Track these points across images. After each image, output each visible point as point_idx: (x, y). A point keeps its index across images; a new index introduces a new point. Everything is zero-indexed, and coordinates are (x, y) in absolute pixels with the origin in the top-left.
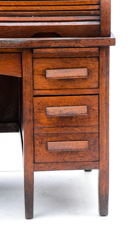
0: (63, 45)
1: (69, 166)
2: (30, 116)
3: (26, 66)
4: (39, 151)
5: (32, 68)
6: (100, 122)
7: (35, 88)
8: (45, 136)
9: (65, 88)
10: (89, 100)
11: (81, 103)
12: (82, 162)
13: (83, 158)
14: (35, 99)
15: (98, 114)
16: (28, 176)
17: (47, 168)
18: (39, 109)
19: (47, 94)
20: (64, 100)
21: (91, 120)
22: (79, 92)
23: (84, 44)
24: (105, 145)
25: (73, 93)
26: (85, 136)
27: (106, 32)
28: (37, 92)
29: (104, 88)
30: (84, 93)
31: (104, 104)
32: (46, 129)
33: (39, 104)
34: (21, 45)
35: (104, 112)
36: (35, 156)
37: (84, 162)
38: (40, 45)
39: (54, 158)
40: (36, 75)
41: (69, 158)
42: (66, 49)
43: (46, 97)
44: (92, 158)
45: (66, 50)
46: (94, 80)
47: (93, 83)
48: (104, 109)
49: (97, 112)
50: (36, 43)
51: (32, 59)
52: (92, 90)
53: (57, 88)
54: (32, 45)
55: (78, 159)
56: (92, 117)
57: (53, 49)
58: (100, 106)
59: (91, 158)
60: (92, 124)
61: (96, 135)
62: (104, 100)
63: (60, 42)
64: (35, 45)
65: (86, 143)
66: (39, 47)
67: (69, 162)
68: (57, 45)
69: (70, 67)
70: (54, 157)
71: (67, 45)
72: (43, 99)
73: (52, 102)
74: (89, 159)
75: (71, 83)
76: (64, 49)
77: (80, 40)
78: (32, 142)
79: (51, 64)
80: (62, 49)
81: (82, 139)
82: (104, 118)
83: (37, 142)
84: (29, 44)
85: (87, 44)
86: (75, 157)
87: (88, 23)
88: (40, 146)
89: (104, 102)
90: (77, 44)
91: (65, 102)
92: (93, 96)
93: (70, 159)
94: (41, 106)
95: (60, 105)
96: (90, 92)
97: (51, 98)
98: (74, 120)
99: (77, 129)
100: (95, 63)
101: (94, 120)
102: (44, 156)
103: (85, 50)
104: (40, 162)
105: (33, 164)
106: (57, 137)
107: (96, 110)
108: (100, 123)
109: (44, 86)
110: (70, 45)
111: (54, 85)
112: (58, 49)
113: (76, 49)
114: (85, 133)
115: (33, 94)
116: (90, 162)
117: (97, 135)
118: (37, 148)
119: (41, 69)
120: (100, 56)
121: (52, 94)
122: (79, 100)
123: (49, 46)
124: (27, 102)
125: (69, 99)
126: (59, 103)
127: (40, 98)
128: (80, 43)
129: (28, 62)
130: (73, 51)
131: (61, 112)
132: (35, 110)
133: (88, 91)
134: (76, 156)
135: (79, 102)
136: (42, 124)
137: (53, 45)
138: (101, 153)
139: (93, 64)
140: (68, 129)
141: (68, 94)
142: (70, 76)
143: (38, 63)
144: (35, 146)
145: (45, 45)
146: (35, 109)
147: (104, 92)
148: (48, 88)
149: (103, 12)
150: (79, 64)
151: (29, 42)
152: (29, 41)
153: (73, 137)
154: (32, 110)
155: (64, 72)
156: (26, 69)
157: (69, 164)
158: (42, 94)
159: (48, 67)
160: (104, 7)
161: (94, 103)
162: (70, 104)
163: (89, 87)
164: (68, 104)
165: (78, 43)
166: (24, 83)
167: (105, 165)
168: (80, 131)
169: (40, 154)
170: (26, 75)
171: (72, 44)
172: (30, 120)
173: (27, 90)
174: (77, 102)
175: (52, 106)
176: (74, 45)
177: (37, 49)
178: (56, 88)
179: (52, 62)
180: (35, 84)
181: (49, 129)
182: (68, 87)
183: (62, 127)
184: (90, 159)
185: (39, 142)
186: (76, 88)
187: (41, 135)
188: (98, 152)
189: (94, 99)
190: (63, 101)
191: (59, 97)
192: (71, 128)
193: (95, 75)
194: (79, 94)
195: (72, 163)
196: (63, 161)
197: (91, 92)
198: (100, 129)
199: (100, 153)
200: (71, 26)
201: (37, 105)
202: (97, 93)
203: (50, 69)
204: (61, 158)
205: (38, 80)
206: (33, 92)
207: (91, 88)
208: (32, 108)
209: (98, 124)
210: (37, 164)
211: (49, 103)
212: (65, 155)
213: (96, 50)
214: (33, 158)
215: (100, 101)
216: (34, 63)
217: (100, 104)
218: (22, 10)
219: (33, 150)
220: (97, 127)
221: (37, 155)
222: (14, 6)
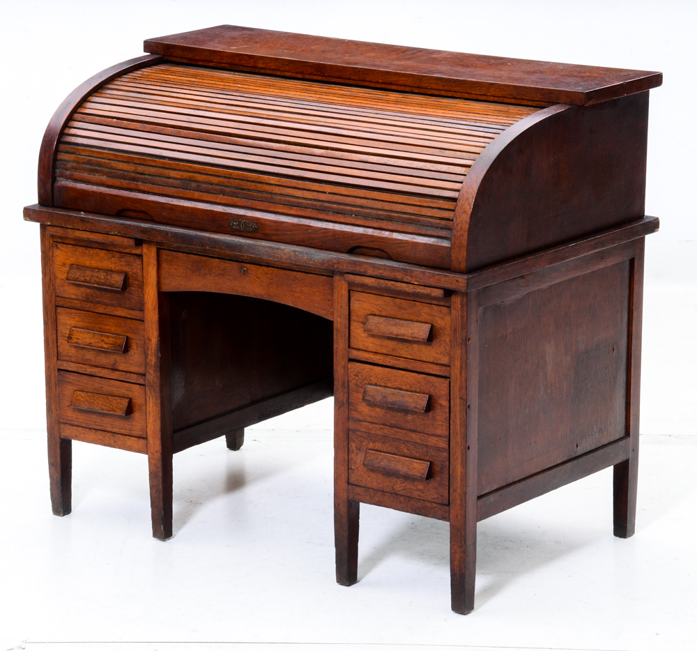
0: (386, 274)
1: (401, 502)
2: (343, 395)
3: (338, 302)
4: (355, 463)
5: (347, 307)
6: (451, 431)
7: (352, 345)
8: (365, 437)
9: (399, 354)
10: (434, 386)
11: (423, 388)
12: (422, 502)
13: (423, 493)
14: (351, 365)
15: (448, 415)
16: (339, 505)
17: (368, 498)
18: (356, 385)
19: (369, 361)
20: (395, 376)
21: (437, 423)
22: (419, 366)
23: (418, 280)
24: (459, 478)
25: (409, 367)
26: (427, 452)
27: (459, 264)
28: (355, 354)
29: (459, 367)
30: (426, 370)
31: (458, 399)
32: (366, 424)
33: (356, 375)
34: (322, 264)
35: (458, 414)
36: (350, 471)
37: (426, 502)
38: (351, 269)
39: (378, 481)
40: (355, 321)
41: (401, 488)
42: (393, 283)
43: (368, 366)
44: (438, 498)
45: (393, 285)
46: (443, 349)
47: (442, 355)
48: (458, 409)
49: (447, 410)
50: (346, 263)
51: (347, 290)
52: (438, 368)
53: (386, 352)
54: (339, 265)
55: (417, 493)
56: (438, 417)
57: (373, 280)
58: (452, 400)
59: (436, 496)
60: (439, 432)
61: (444, 454)
62: (458, 391)
63: (380, 269)
64: (345, 268)
65: (425, 465)
66: (349, 271)
67: (401, 495)
68: (376, 273)
69: (406, 317)
70: (378, 479)
71: (392, 275)
72: (364, 368)
73: (376, 377)
74: (433, 497)
75: (407, 348)
76: (391, 282)
77: (412, 271)
78: (346, 444)
79: (377, 305)
80: (387, 282)
82: (459, 424)
83: (353, 445)
84: (334, 263)
85: (422, 280)
86: (410, 489)
87: (435, 242)
88: (357, 454)
89: (458, 395)
90: (407, 277)
91: (396, 381)
92: (439, 379)
93: (402, 490)
94: (360, 380)
95: (389, 385)
96: (435, 370)
97: (375, 367)
98: (410, 418)
99: (414, 435)
100: (446, 318)
101: (442, 425)
102: (363, 474)
103: (422, 291)
104: (356, 483)
105: (346, 484)
106: (383, 443)
107: (445, 406)
108: (451, 434)
109: (366, 344)
110: (397, 277)
111: (381, 345)
112: (382, 281)
113: (408, 285)
114: (427, 446)
115: (348, 355)
116: (434, 504)
117: (446, 454)
118: (352, 456)
119: (361, 313)
120: (452, 307)
121: (376, 362)
123: (365, 272)
124: (339, 369)
125: (402, 376)
126: (388, 381)
127: (359, 364)
128: (411, 277)
129: (342, 296)
130: (403, 289)
131: (385, 397)
132: (352, 386)
133: (432, 369)
134: (412, 488)
135: (418, 385)
136: (360, 413)
137: (370, 272)
138: (453, 491)
139: (443, 319)
140: (400, 432)
141: (402, 367)
142: (399, 333)
143: (356, 300)
144: (350, 452)
145: (358, 269)
146: (350, 384)
147: (458, 375)
148: (371, 350)
149: (456, 227)
150: (420, 314)
151: (335, 261)
153: (407, 449)
154: (346, 384)
155: (393, 325)
156: (339, 308)
157: (402, 499)
158: (362, 359)
159: (373, 310)
160: (460, 216)
161: (442, 393)
162: (404, 387)
163: (436, 362)
164: (400, 386)
166: (335, 332)
167: (459, 516)
168: (419, 441)
169: (357, 468)
170: (339, 319)
171: (399, 276)
172: (344, 403)
173: (339, 345)
174: (416, 384)
175: (376, 385)
176: (402, 279)
177: (350, 275)
178: (384, 351)
179: (379, 302)
180: (351, 337)
181: (371, 426)
182: (403, 353)
184: (434, 499)
185: (356, 447)
186: (414, 358)
187: (359, 433)
188: (447, 487)
189: (442, 385)
190: (394, 378)
191: (387, 369)
192: (404, 431)
193: (445, 341)
194: (418, 370)
195: (407, 499)
196: (393, 491)
197: (437, 371)
198: (451, 444)
199: (451, 491)
200: (406, 242)
201: (354, 377)
202: (447, 375)
203: (375, 315)
204: (388, 484)
205: (357, 330)
206: (348, 352)
207: (437, 364)
208: (346, 380)
209: (448, 435)
210: (354, 486)
211: (372, 378)
212: (395, 480)
213: (439, 293)
214: (347, 474)
215: (452, 392)
216: (352, 299)
217: (451, 397)
218: (339, 201)
219: (347, 459)
220: (447, 440)
221: (352, 469)
222: (329, 193)
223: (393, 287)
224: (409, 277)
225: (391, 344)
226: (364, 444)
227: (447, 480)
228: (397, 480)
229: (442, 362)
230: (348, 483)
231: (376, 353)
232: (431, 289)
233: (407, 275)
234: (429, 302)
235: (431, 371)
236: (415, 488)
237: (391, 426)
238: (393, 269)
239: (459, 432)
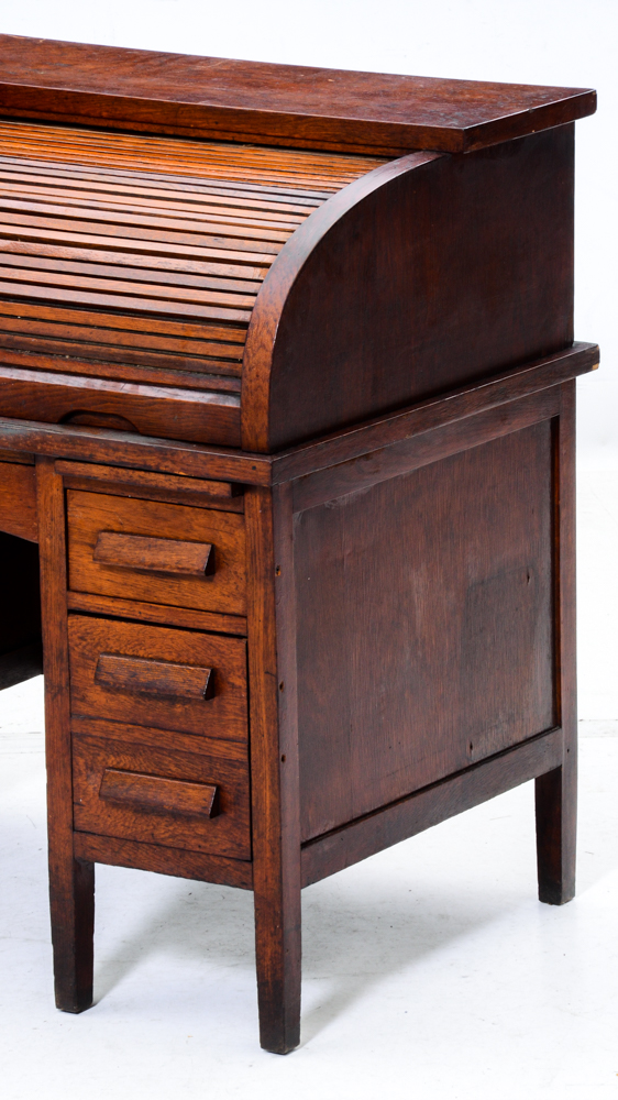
0: (129, 458)
1: (167, 860)
2: (61, 675)
3: (46, 510)
4: (85, 793)
5: (63, 519)
6: (252, 730)
7: (74, 585)
8: (100, 748)
9: (155, 599)
10: (219, 652)
11: (199, 657)
12: (204, 856)
13: (205, 841)
14: (73, 620)
15: (245, 703)
16: (57, 868)
17: (109, 854)
18: (82, 655)
19: (103, 612)
20: (151, 637)
21: (226, 718)
22: (191, 619)
23: (186, 467)
24: (268, 812)
25: (176, 621)
26: (210, 770)
27: (257, 438)
28: (78, 601)
29: (261, 618)
30: (205, 626)
31: (262, 674)
32: (103, 723)
33: (82, 639)
34: (15, 443)
35: (262, 699)
36: (76, 808)
37: (211, 858)
38: (66, 451)
39: (127, 824)
40: (76, 542)
41: (167, 835)
42: (142, 473)
43: (101, 622)
44: (232, 849)
45: (142, 478)
46: (234, 587)
47: (231, 598)
48: (263, 691)
49: (244, 695)
50: (56, 441)
51: (61, 489)
52: (226, 620)
53: (132, 596)
54: (45, 446)
55: (194, 842)
56: (229, 707)
57: (105, 470)
58: (251, 676)
59: (229, 846)
60: (230, 733)
61: (241, 771)
62: (261, 661)
63: (118, 451)
64: (55, 449)
65: (207, 792)
66: (63, 455)
67: (167, 848)
68: (113, 457)
69: (166, 532)
70: (125, 821)
71: (138, 460)
72: (94, 624)
73: (118, 640)
74: (224, 848)
75: (171, 587)
76: (137, 473)
77: (174, 453)
78: (67, 759)
79: (116, 513)
80: (131, 472)
81: (201, 779)
82: (264, 718)
83: (80, 762)
84: (37, 442)
85: (194, 469)
86: (184, 835)
87: (211, 400)
88: (88, 777)
89: (262, 665)
90: (166, 464)
91: (153, 646)
92: (230, 641)
93: (169, 837)
94: (88, 647)
95: (141, 653)
96: (220, 624)
97: (115, 624)
98: (179, 710)
99: (186, 740)
100: (236, 533)
101: (235, 720)
102: (99, 813)
103: (194, 487)
104: (87, 829)
105: (68, 832)
106: (134, 756)
107: (240, 687)
108: (252, 736)
109: (98, 583)
110: (148, 464)
111: (125, 584)
112: (121, 471)
113: (168, 477)
114: (210, 758)
115: (67, 602)
116: (227, 862)
117: (243, 772)
118: (79, 780)
119: (88, 528)
120: (247, 513)
121: (117, 614)
122: (193, 648)
123: (91, 456)
124: (51, 628)
125: (164, 636)
126: (138, 647)
127: (86, 619)
128: (174, 462)
129: (52, 498)
130: (160, 485)
131: (134, 675)
132: (75, 656)
133: (216, 622)
134: (187, 832)
135: (192, 651)
136: (91, 705)
137: (100, 456)
138: (259, 836)
139: (231, 534)
140: (162, 735)
141: (162, 620)
142: (156, 562)
143: (78, 506)
144: (75, 775)
145: (78, 450)
146: (72, 653)
147: (261, 633)
148: (108, 592)
149: (248, 373)
150: (192, 528)
151: (38, 438)
152: (36, 432)
153: (176, 765)
154: (65, 654)
155: (144, 549)
156: (48, 521)
157: (169, 853)
158: (92, 610)
159: (108, 522)
160: (254, 355)
161: (235, 664)
162: (167, 656)
163: (221, 610)
164: (160, 655)
165: (167, 459)
166: (42, 562)
167: (270, 880)
168: (197, 751)
169: (88, 802)
170: (48, 540)
171: (152, 461)
172: (60, 688)
173: (50, 586)
174: (188, 650)
175: (118, 654)
176: (158, 467)
177: (65, 462)
178: (130, 594)
179: (117, 509)
180: (72, 571)
181: (111, 726)
182: (163, 596)
183: (145, 727)
184: (225, 851)
185: (86, 764)
186: (185, 604)
187: (90, 740)
188: (248, 830)
189: (234, 651)
190: (148, 641)
191: (135, 625)
192: (169, 734)
193: (236, 573)
194: (191, 626)
195: (178, 853)
196: (152, 841)
197: (223, 625)
198: (252, 753)
199: (255, 836)
200: (163, 402)
201: (78, 642)
202: (240, 631)
203: (112, 531)
204: (145, 827)
205: (82, 560)
206: (67, 599)
207: (224, 614)
208: (65, 647)
209: (247, 737)
210: (83, 835)
211: (111, 643)
212: (155, 820)
213: (221, 489)
214: (70, 814)
215: (251, 662)
216: (71, 505)
217: (251, 671)
218: (41, 332)
219: (70, 786)
220: (245, 746)
221: (79, 804)
222: (23, 318)
223: (142, 482)
224: (169, 464)
225: (143, 582)
226: (100, 758)
227: (248, 817)
228: (159, 819)
229: (232, 610)
230: (74, 829)
231: (116, 598)
232: (208, 482)
233: (165, 459)
234: (206, 505)
235: (213, 627)
236: (192, 833)
237: (147, 726)
238: (141, 450)
239: (265, 731)
